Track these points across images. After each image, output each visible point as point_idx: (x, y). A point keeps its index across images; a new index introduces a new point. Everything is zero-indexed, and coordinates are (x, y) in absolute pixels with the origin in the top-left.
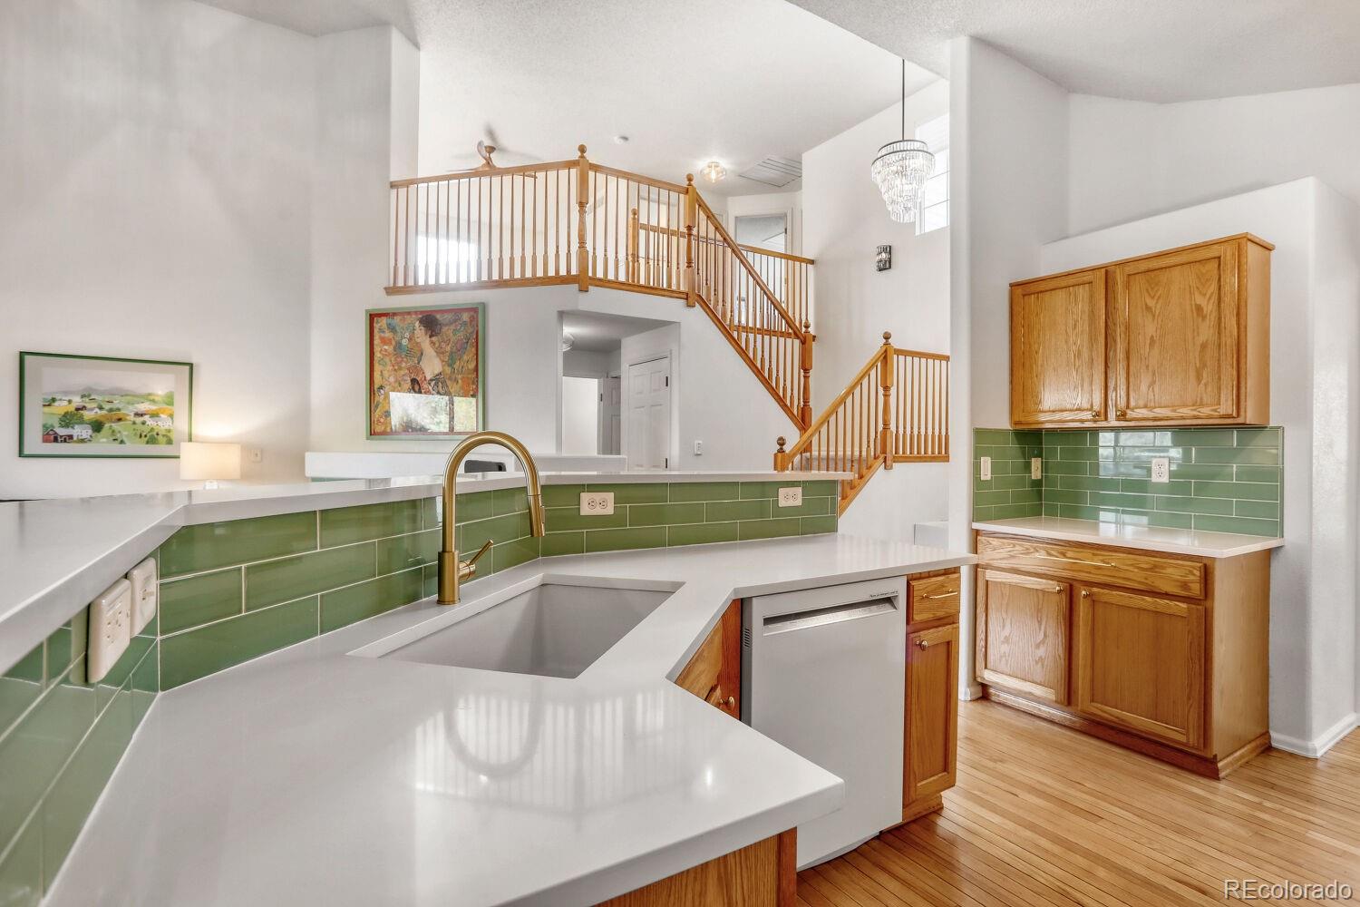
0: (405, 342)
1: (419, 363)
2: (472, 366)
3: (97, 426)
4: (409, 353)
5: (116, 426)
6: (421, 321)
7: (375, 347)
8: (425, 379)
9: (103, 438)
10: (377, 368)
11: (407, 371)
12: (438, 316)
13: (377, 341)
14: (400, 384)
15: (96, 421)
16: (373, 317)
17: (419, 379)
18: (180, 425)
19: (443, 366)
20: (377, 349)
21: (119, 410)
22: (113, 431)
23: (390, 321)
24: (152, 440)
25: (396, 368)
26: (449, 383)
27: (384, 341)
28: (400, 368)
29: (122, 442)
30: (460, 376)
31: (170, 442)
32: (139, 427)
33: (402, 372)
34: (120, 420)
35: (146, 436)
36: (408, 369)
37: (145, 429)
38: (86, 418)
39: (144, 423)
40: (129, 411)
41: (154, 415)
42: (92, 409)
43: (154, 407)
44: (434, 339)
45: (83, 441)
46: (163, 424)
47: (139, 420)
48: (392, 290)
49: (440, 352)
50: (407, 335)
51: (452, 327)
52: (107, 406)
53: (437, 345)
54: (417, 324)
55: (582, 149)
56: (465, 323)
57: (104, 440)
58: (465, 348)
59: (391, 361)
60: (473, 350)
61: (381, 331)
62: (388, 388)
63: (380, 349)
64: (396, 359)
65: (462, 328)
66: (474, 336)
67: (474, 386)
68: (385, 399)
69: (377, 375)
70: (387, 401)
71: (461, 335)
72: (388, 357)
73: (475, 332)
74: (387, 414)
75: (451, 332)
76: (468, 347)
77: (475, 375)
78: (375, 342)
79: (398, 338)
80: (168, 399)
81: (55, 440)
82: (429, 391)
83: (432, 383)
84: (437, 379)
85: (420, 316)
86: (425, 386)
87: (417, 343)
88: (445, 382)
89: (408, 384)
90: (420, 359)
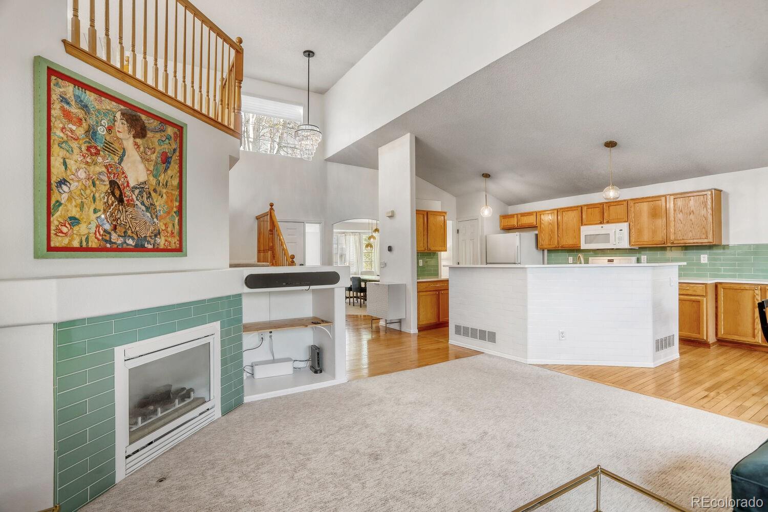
0: (101, 131)
1: (120, 163)
2: (175, 182)
4: (109, 148)
6: (122, 112)
7: (54, 120)
8: (128, 185)
10: (57, 151)
11: (104, 169)
12: (144, 118)
13: (56, 111)
14: (94, 184)
16: (51, 73)
17: (120, 183)
19: (148, 175)
20: (57, 124)
23: (78, 92)
25: (89, 160)
26: (153, 194)
27: (69, 117)
28: (95, 163)
30: (164, 191)
33: (99, 169)
36: (106, 167)
44: (138, 141)
49: (145, 159)
50: (105, 122)
51: (158, 135)
53: (142, 149)
54: (118, 115)
55: (241, 39)
56: (169, 138)
58: (170, 163)
59: (80, 148)
60: (177, 166)
61: (64, 100)
62: (74, 185)
63: (61, 126)
64: (88, 149)
65: (167, 141)
66: (177, 154)
67: (177, 204)
68: (70, 199)
69: (56, 162)
70: (74, 203)
71: (166, 147)
72: (76, 142)
73: (178, 150)
74: (74, 221)
75: (156, 140)
76: (172, 163)
77: (177, 193)
78: (53, 112)
79: (91, 121)
82: (132, 200)
83: (137, 192)
84: (141, 188)
85: (122, 107)
86: (127, 192)
87: (118, 138)
88: (150, 193)
89: (105, 187)
90: (121, 159)
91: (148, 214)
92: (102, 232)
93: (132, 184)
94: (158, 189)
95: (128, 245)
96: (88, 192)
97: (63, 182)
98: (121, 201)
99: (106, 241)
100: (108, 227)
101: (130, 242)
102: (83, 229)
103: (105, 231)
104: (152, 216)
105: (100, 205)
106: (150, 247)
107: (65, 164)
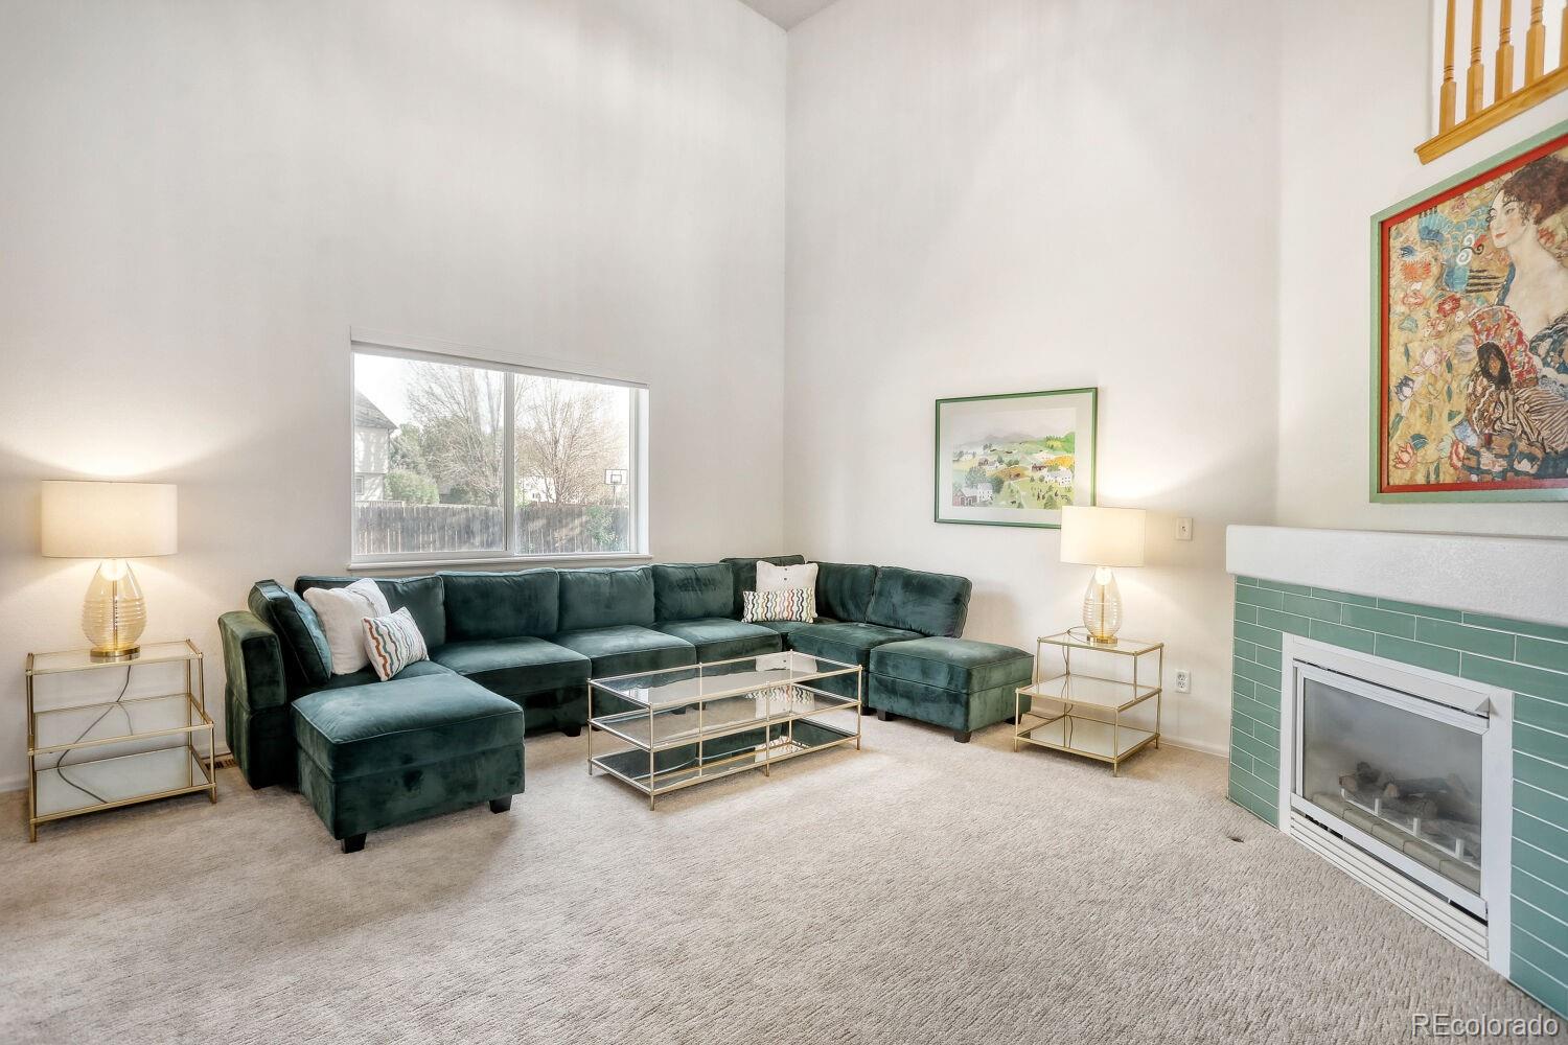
0: (1464, 259)
1: (1502, 301)
3: (998, 484)
4: (1478, 283)
5: (1015, 484)
6: (1508, 187)
7: (1392, 292)
8: (1520, 341)
9: (1003, 499)
10: (1397, 337)
11: (1469, 331)
12: (1565, 154)
13: (1396, 276)
14: (1450, 367)
15: (997, 478)
16: (1387, 225)
17: (1502, 344)
18: (1083, 480)
20: (1396, 295)
21: (1017, 463)
22: (1012, 491)
23: (1426, 222)
24: (1051, 503)
25: (1441, 328)
27: (1410, 273)
28: (1451, 328)
29: (1020, 506)
31: (1069, 504)
32: (1037, 484)
33: (1456, 336)
34: (1018, 475)
35: (1044, 498)
36: (1473, 324)
37: (1044, 487)
38: (987, 475)
39: (1041, 480)
40: (1026, 464)
41: (1053, 468)
42: (993, 463)
43: (1053, 457)
44: (1551, 222)
45: (984, 504)
46: (1059, 480)
47: (1037, 475)
50: (1470, 239)
52: (1006, 459)
53: (1559, 235)
54: (1498, 201)
57: (1004, 503)
59: (1428, 315)
61: (1407, 250)
62: (1419, 380)
63: (1401, 295)
64: (1440, 309)
68: (1412, 408)
69: (1396, 355)
70: (1418, 412)
72: (1422, 308)
74: (1419, 441)
78: (1393, 282)
79: (1444, 256)
80: (1068, 442)
81: (962, 504)
82: (1532, 369)
84: (1557, 332)
85: (1506, 178)
86: (1518, 358)
87: (1496, 251)
89: (1470, 362)
90: (1506, 288)
92: (1462, 453)
93: (1528, 333)
95: (1519, 473)
96: (1440, 384)
97: (1405, 381)
98: (1503, 380)
99: (1471, 469)
100: (1473, 441)
101: (1525, 465)
102: (1430, 452)
103: (1469, 450)
105: (1460, 403)
107: (1407, 353)
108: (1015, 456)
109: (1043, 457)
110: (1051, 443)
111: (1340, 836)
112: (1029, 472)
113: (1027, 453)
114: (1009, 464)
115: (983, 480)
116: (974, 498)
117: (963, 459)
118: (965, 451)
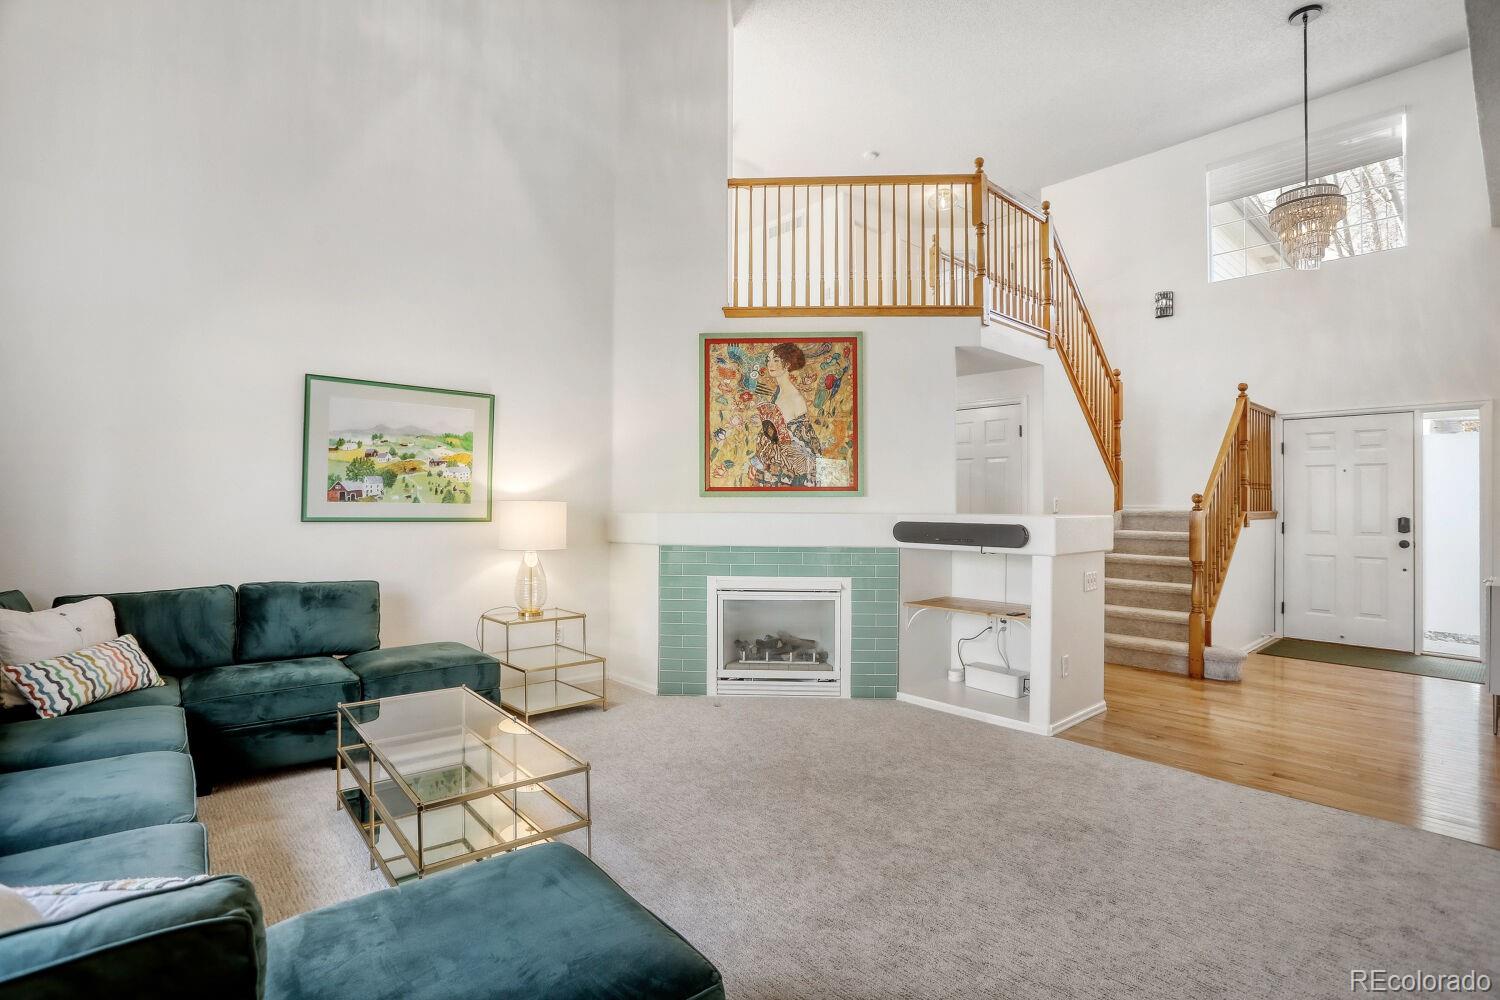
0: (754, 376)
1: (773, 402)
2: (848, 406)
3: (389, 478)
4: (762, 390)
5: (409, 478)
6: (776, 350)
7: (712, 380)
8: (783, 422)
9: (394, 494)
10: (714, 406)
11: (757, 412)
12: (801, 346)
13: (714, 373)
14: (747, 428)
15: (388, 472)
16: (709, 342)
17: (774, 422)
18: (480, 476)
19: (808, 406)
20: (714, 383)
21: (413, 456)
22: (407, 485)
23: (732, 349)
24: (449, 498)
25: (742, 407)
26: (815, 426)
27: (723, 373)
28: (747, 408)
29: (416, 500)
30: (831, 420)
31: (467, 500)
32: (435, 479)
33: (750, 413)
34: (414, 469)
35: (442, 492)
36: (759, 409)
37: (442, 482)
38: (377, 467)
39: (440, 475)
40: (423, 458)
41: (452, 464)
42: (384, 455)
43: (451, 454)
44: (795, 373)
45: (372, 499)
46: (458, 476)
47: (435, 470)
48: (731, 312)
49: (803, 389)
50: (757, 367)
51: (821, 359)
52: (401, 451)
53: (799, 380)
54: (771, 354)
55: (980, 163)
56: (836, 357)
57: (397, 497)
58: (838, 386)
59: (734, 398)
60: (849, 388)
61: (721, 360)
62: (729, 432)
63: (718, 383)
64: (741, 397)
65: (834, 361)
66: (850, 372)
67: (851, 432)
68: (725, 445)
69: (714, 416)
70: (729, 448)
71: (832, 370)
72: (730, 394)
73: (851, 367)
74: (729, 464)
75: (818, 366)
76: (842, 385)
77: (851, 419)
78: (711, 374)
79: (744, 370)
80: (467, 440)
81: (342, 497)
82: (788, 436)
83: (793, 427)
84: (799, 422)
85: (775, 345)
86: (782, 430)
87: (771, 377)
88: (810, 426)
89: (758, 428)
90: (775, 396)
91: (809, 450)
92: (755, 472)
93: (788, 420)
94: (822, 420)
95: (783, 483)
96: (741, 436)
97: (720, 431)
98: (775, 440)
99: (759, 481)
100: (761, 467)
101: (786, 480)
102: (736, 470)
103: (758, 471)
104: (813, 451)
105: (753, 447)
106: (810, 485)
107: (721, 415)
108: (408, 451)
109: (442, 452)
110: (449, 440)
111: (742, 679)
112: (427, 467)
113: (424, 447)
114: (404, 457)
115: (372, 472)
116: (359, 493)
117: (344, 447)
118: (346, 439)
